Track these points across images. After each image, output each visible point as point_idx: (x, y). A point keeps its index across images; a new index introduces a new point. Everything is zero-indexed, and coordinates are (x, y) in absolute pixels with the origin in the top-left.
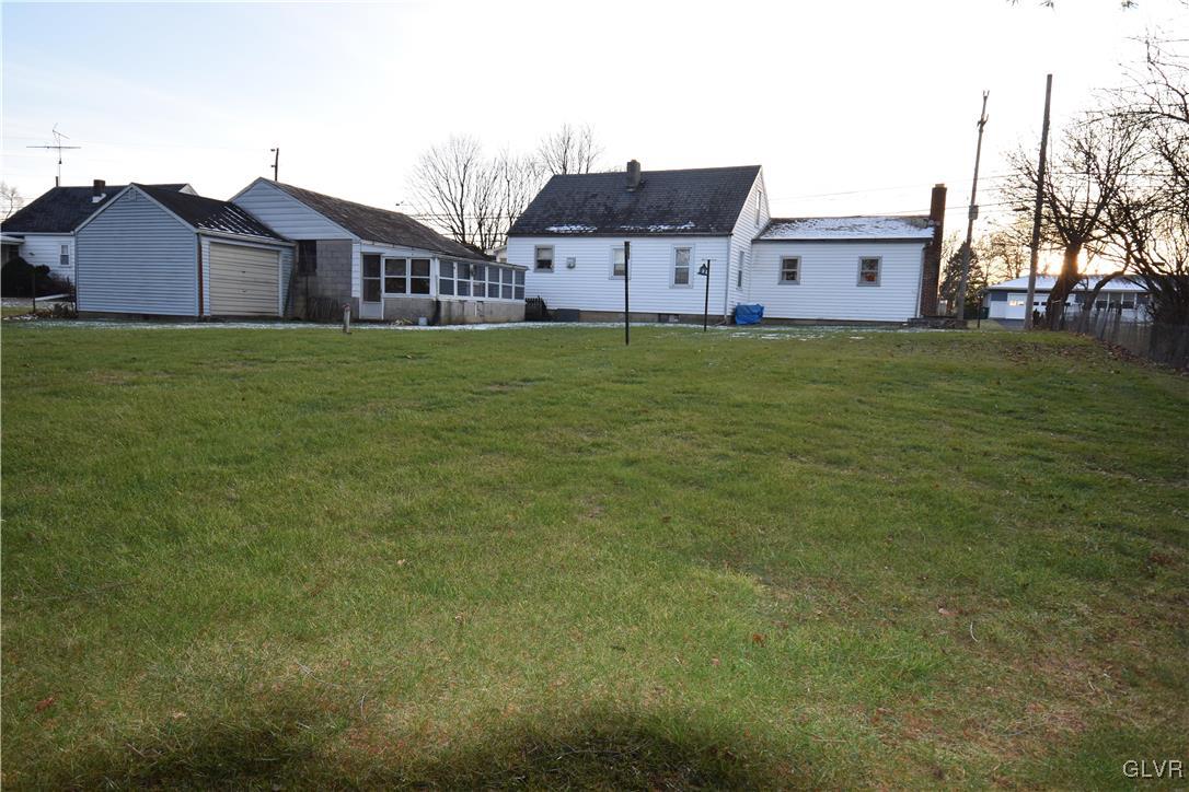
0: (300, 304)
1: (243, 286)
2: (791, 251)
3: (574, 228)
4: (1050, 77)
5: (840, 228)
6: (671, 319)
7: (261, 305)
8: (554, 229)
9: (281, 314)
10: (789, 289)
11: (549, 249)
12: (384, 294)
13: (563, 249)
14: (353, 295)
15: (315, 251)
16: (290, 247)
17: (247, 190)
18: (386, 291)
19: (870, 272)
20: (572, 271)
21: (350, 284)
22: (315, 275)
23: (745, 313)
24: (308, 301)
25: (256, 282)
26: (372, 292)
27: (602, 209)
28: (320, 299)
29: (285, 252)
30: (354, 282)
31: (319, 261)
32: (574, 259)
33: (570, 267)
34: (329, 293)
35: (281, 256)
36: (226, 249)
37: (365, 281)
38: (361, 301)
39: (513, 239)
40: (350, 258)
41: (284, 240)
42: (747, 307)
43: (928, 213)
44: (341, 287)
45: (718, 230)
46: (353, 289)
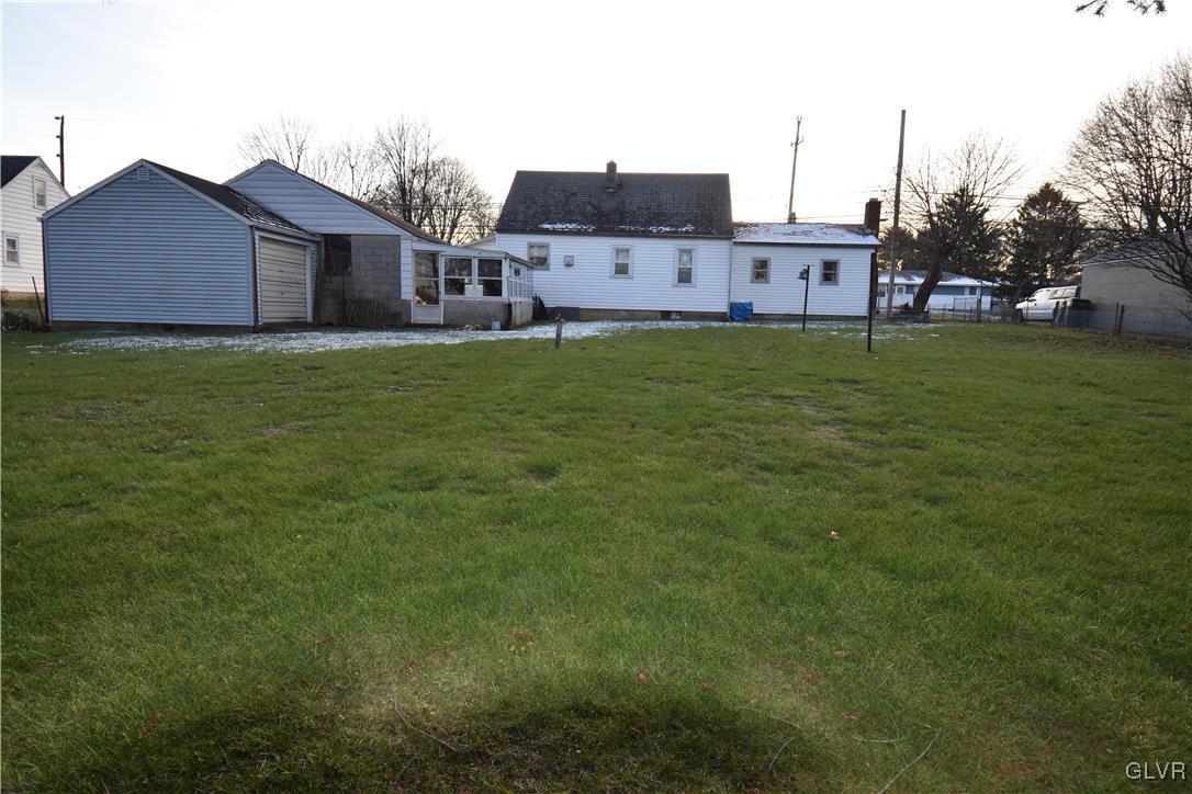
0: (330, 307)
1: (281, 289)
2: (762, 253)
3: (570, 226)
4: (904, 112)
5: (794, 233)
6: (673, 316)
7: (280, 309)
8: (546, 226)
9: (310, 319)
10: (760, 287)
11: (545, 246)
12: (443, 296)
13: (559, 247)
14: (403, 298)
15: (349, 247)
16: (315, 242)
17: (249, 173)
18: (447, 292)
19: (830, 272)
20: (570, 269)
21: (397, 285)
22: (350, 274)
23: (740, 310)
24: (344, 303)
25: (290, 283)
26: (427, 296)
27: (589, 208)
29: (311, 247)
30: (403, 282)
31: (354, 258)
32: (572, 257)
33: (569, 265)
34: (369, 295)
35: (307, 251)
37: (418, 282)
38: (413, 302)
39: (501, 235)
40: (397, 256)
41: (307, 233)
42: (741, 304)
43: (863, 222)
44: (385, 288)
45: (721, 234)
46: (403, 289)
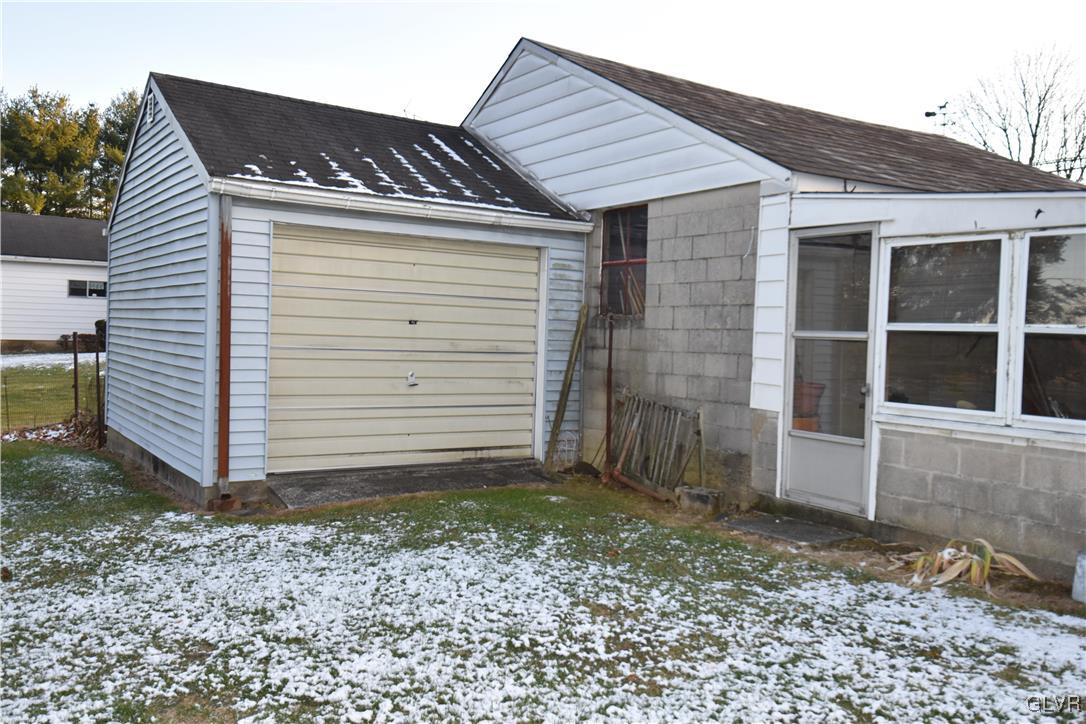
1: (407, 369)
12: (880, 409)
14: (756, 400)
15: (644, 243)
16: (577, 235)
21: (743, 356)
22: (642, 321)
24: (612, 411)
25: (456, 352)
28: (649, 405)
29: (560, 251)
30: (759, 347)
35: (546, 264)
36: (343, 250)
37: (801, 346)
38: (784, 424)
40: (748, 257)
41: (564, 214)
46: (756, 376)
